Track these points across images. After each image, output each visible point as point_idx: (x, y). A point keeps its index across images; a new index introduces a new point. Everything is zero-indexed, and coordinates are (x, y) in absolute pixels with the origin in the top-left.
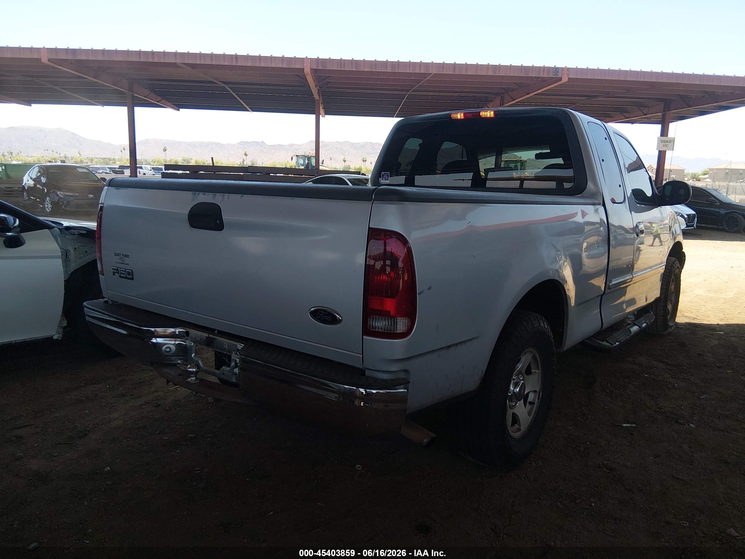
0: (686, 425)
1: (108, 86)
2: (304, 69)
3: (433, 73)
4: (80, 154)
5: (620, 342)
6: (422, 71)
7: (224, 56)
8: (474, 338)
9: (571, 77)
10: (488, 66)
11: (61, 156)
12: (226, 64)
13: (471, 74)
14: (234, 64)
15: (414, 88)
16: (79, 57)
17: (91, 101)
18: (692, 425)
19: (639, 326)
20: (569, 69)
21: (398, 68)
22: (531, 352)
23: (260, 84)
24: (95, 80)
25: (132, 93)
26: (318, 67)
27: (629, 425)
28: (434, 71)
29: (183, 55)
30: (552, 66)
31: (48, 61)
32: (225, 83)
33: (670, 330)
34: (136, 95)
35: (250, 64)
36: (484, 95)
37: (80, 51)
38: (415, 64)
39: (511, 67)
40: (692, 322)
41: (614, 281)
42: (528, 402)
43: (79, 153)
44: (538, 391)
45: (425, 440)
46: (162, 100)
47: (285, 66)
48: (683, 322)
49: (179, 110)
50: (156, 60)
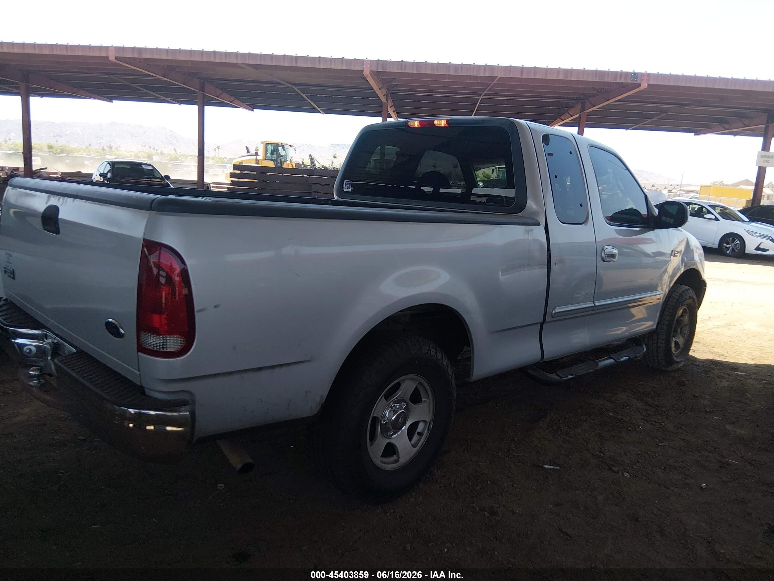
0: (620, 474)
1: (177, 84)
2: (363, 71)
3: (499, 77)
4: (176, 152)
5: (576, 375)
6: (487, 74)
7: (284, 57)
8: (303, 362)
9: (651, 82)
10: (558, 71)
11: (158, 152)
12: (286, 65)
13: (540, 78)
14: (294, 65)
15: (485, 92)
16: (145, 56)
17: (168, 99)
18: (626, 474)
19: (614, 359)
20: (649, 75)
21: (461, 71)
22: (412, 379)
23: (336, 87)
24: (164, 79)
25: (203, 93)
26: (378, 69)
27: (552, 467)
28: (499, 75)
29: (244, 55)
30: (631, 71)
31: (116, 60)
32: (292, 84)
33: (676, 366)
34: (207, 95)
35: (309, 66)
36: (564, 101)
37: (146, 50)
38: (479, 66)
39: (584, 72)
40: (715, 359)
41: (558, 309)
42: (416, 433)
43: (175, 150)
44: (428, 421)
45: (238, 465)
46: (235, 100)
47: (344, 68)
48: (705, 358)
49: (253, 110)
50: (218, 60)
